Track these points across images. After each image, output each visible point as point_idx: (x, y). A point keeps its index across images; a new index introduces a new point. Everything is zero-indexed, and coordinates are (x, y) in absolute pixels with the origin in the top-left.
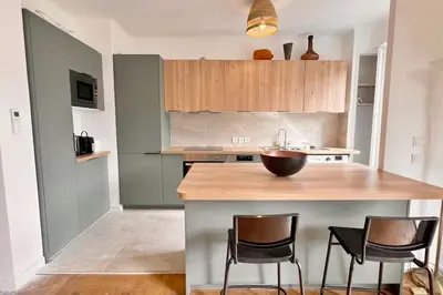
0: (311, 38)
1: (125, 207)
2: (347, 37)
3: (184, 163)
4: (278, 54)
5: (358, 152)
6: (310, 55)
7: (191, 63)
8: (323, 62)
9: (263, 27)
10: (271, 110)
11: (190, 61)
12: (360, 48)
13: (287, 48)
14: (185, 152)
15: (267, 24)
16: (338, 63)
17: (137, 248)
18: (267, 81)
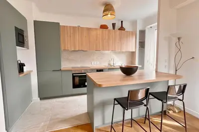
0: (122, 22)
1: (41, 99)
2: (134, 23)
3: (73, 74)
4: (110, 27)
5: (141, 66)
6: (122, 28)
7: (74, 28)
8: (127, 31)
9: (109, 15)
10: (109, 50)
11: (73, 27)
12: (139, 27)
13: (114, 25)
14: (73, 69)
15: (111, 14)
16: (132, 32)
17: (58, 116)
18: (107, 38)
